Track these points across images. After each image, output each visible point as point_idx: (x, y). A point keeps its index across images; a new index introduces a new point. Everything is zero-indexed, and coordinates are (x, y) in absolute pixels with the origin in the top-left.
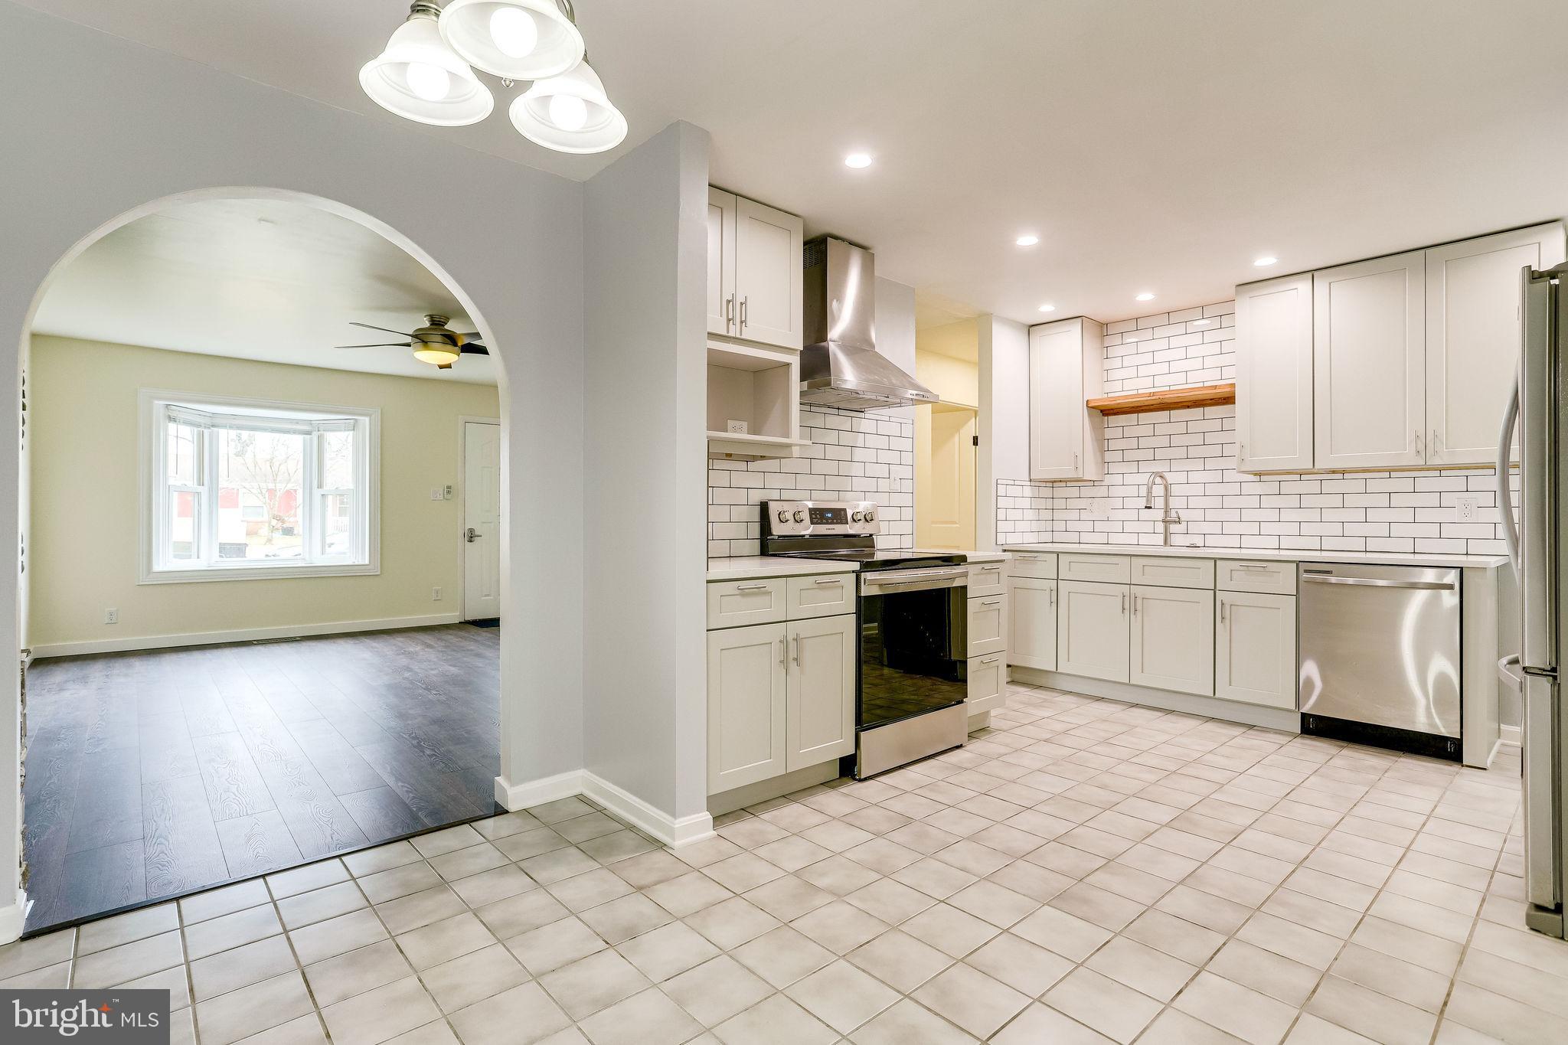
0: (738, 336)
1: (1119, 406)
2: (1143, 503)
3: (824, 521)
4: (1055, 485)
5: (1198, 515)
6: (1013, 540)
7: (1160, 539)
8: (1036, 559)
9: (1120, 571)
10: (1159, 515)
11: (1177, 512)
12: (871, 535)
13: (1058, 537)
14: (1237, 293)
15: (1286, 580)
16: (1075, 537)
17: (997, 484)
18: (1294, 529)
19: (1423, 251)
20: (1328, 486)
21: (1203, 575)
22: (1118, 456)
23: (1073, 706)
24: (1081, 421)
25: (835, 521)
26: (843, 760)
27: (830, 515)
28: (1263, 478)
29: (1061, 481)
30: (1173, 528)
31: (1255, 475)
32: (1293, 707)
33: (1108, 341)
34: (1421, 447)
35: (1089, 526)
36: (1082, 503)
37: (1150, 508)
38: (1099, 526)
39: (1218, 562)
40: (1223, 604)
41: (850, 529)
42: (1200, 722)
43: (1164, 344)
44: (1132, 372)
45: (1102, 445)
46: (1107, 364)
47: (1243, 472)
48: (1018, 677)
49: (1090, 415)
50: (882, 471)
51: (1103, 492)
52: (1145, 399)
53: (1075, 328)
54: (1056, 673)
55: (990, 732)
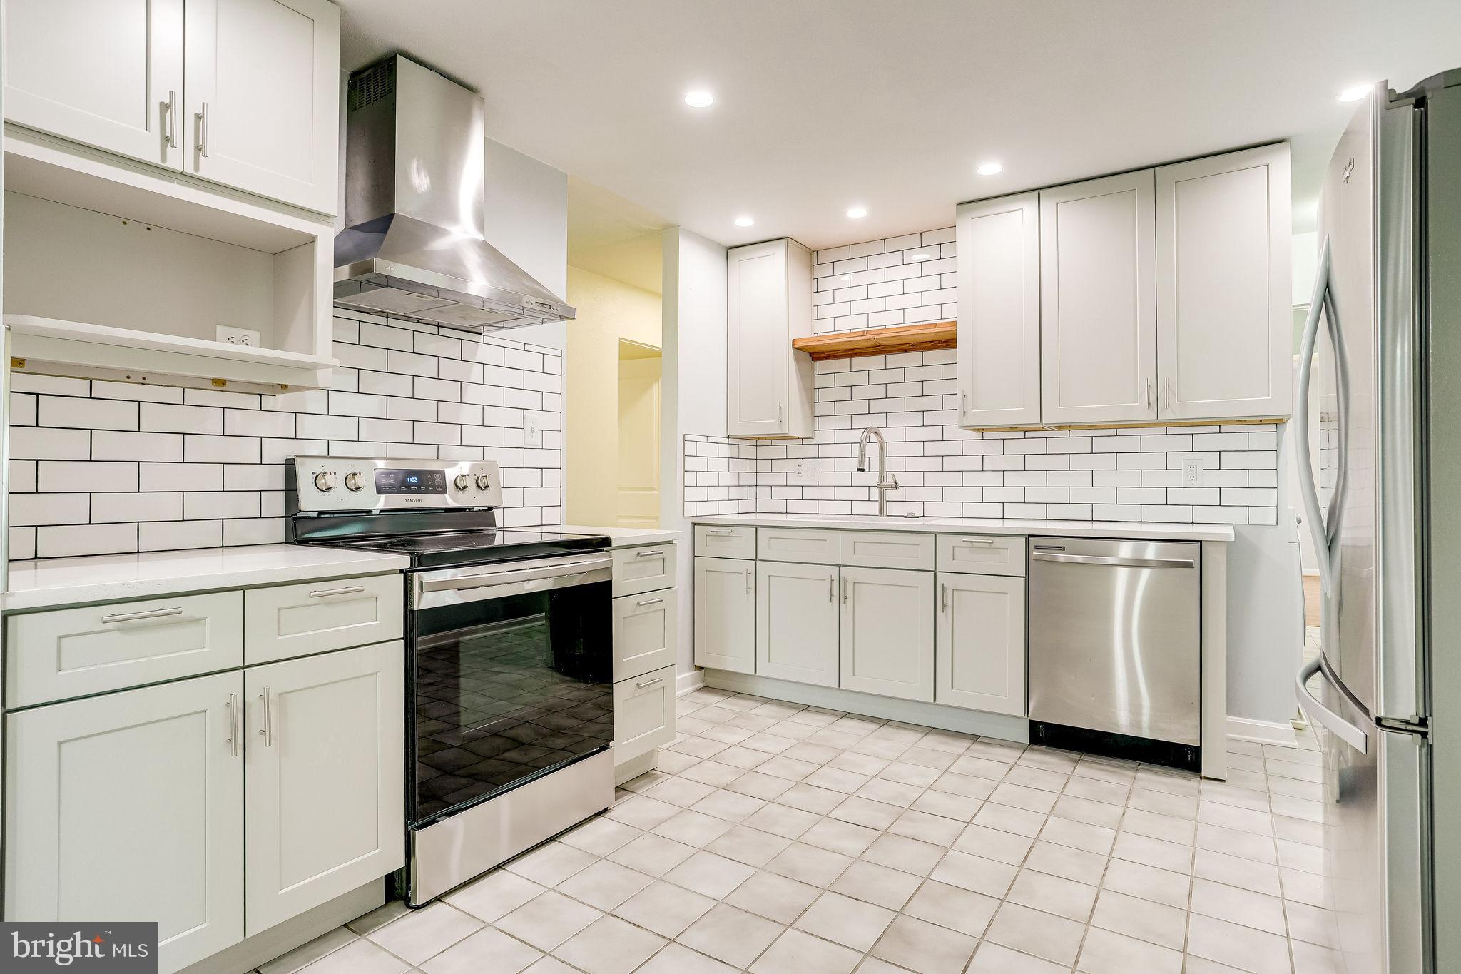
0: (189, 169)
1: (830, 348)
2: (855, 464)
3: (404, 489)
4: (760, 443)
5: (916, 479)
6: (706, 511)
7: (875, 508)
8: (731, 534)
9: (827, 548)
10: (873, 479)
11: (893, 476)
12: (490, 509)
13: (762, 506)
14: (959, 213)
15: (1013, 557)
16: (780, 506)
17: (684, 440)
18: (1017, 495)
19: (1153, 169)
20: (1054, 445)
21: (921, 554)
22: (829, 409)
23: (772, 721)
24: (785, 366)
25: (423, 489)
26: (390, 879)
27: (414, 480)
28: (986, 435)
29: (765, 439)
30: (890, 494)
31: (978, 431)
32: (1021, 713)
33: (818, 272)
34: (1153, 398)
35: (796, 493)
36: (790, 465)
37: (863, 470)
38: (808, 493)
39: (939, 536)
40: (944, 589)
41: (449, 500)
42: (920, 735)
43: (879, 276)
44: (844, 309)
45: (811, 396)
46: (818, 299)
47: (966, 427)
48: (713, 681)
49: (797, 359)
50: (514, 418)
51: (811, 451)
52: (856, 338)
53: (779, 252)
54: (755, 676)
55: (657, 778)
